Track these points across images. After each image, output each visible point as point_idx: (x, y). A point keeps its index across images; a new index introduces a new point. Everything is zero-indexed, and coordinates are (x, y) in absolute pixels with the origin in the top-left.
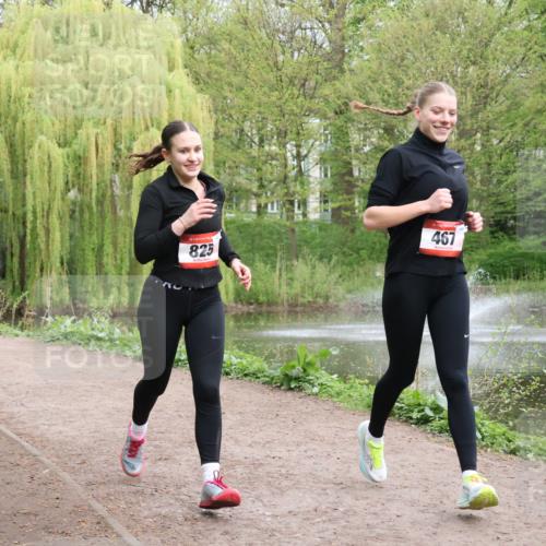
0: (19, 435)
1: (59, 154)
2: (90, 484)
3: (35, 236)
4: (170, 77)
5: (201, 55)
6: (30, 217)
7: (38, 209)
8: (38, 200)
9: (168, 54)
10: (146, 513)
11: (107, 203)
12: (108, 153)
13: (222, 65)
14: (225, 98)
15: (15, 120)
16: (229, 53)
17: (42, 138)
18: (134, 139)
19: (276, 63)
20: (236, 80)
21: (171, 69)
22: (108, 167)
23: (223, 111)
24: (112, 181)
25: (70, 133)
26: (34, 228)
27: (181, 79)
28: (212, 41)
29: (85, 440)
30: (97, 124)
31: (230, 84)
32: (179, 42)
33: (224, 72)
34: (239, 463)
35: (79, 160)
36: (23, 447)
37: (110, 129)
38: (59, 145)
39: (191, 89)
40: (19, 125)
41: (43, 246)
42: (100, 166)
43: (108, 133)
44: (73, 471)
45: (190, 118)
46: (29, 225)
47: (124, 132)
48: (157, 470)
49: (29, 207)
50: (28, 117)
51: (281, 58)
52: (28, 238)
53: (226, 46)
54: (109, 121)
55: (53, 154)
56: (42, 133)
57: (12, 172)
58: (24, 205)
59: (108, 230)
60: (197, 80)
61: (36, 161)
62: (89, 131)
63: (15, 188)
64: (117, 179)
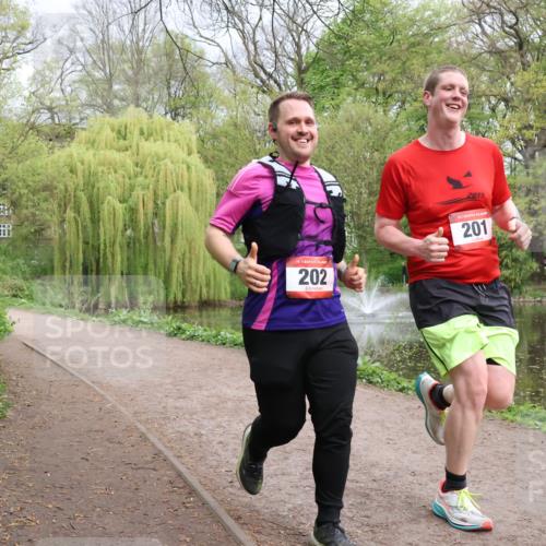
0: (93, 382)
1: (120, 207)
2: (135, 413)
3: (105, 258)
4: (188, 159)
5: (208, 145)
6: (102, 247)
7: (107, 241)
8: (108, 236)
9: (188, 145)
10: (170, 431)
11: (150, 237)
12: (150, 205)
13: (222, 151)
14: (223, 171)
15: (93, 187)
16: (225, 144)
17: (110, 197)
18: (167, 197)
19: (255, 150)
20: (230, 161)
21: (189, 154)
22: (150, 215)
23: (223, 179)
24: (153, 224)
25: (127, 194)
26: (105, 254)
27: (196, 160)
28: (215, 137)
29: (134, 386)
30: (143, 188)
31: (226, 163)
32: (194, 138)
33: (223, 156)
34: (229, 399)
35: (133, 211)
36: (95, 390)
37: (152, 192)
38: (120, 202)
39: (201, 166)
40: (95, 190)
41: (110, 265)
42: (146, 214)
43: (150, 194)
44: (126, 405)
45: (202, 185)
46: (102, 252)
47: (160, 193)
48: (178, 405)
49: (102, 240)
50: (101, 185)
51: (258, 147)
52: (101, 260)
53: (224, 139)
54: (151, 187)
55: (117, 208)
56: (109, 194)
57: (91, 219)
58: (99, 239)
59: (151, 253)
60: (206, 160)
61: (106, 212)
62: (138, 192)
63: (94, 230)
64: (156, 222)
